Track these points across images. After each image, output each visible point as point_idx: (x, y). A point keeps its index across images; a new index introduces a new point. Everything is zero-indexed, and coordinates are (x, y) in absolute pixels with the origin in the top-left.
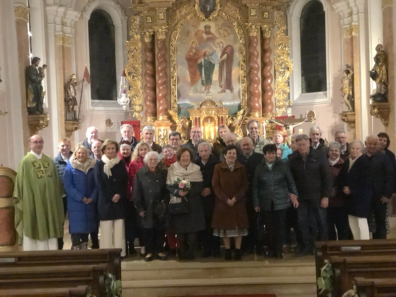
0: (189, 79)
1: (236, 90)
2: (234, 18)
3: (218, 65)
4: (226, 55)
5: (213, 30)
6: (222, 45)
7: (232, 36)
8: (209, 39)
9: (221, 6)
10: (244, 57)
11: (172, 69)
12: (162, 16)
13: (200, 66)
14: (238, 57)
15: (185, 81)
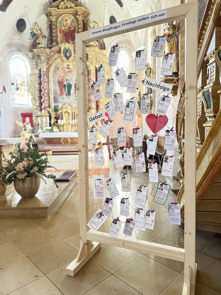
0: (59, 93)
3: (74, 85)
5: (71, 67)
8: (69, 72)
11: (50, 87)
12: (43, 58)
13: (65, 86)
15: (57, 94)
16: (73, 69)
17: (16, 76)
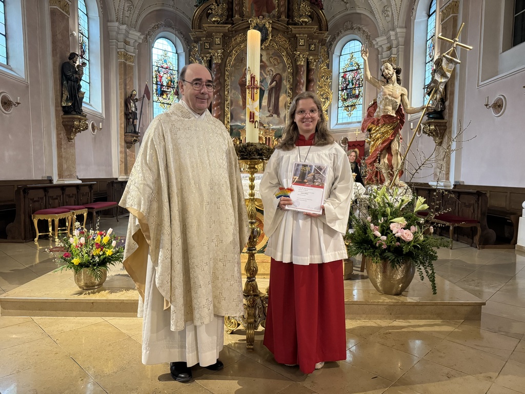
1: (282, 116)
2: (284, 49)
3: (268, 91)
4: (275, 82)
6: (272, 73)
7: (281, 65)
9: (272, 37)
10: (291, 85)
11: (226, 93)
12: (218, 41)
14: (286, 85)
15: (238, 105)
16: (267, 63)
17: (160, 69)
